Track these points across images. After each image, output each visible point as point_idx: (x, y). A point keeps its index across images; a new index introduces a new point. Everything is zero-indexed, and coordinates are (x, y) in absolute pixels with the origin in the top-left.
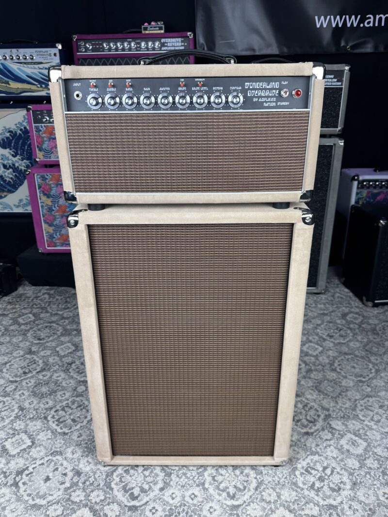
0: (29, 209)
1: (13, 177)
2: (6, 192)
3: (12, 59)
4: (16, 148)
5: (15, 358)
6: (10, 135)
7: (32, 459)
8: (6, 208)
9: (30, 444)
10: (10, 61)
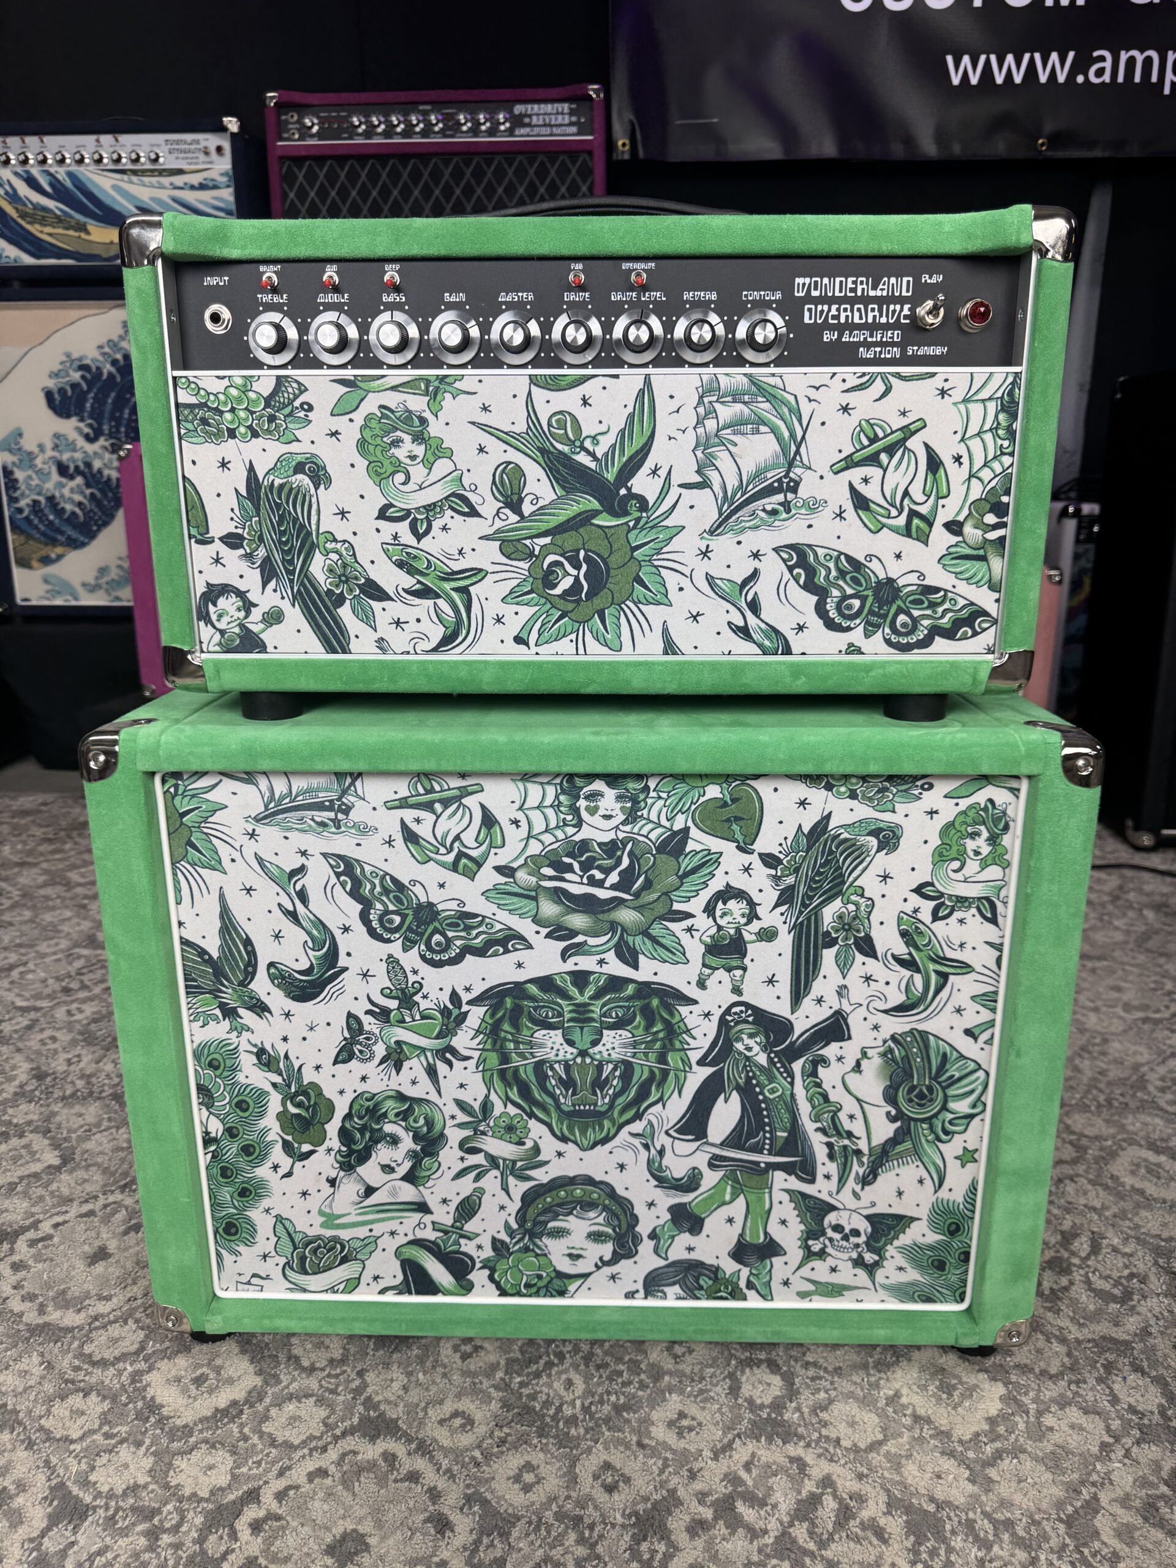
0: (125, 597)
1: (85, 502)
2: (62, 544)
3: (100, 161)
4: (97, 415)
5: (43, 956)
6: (83, 377)
7: (55, 1200)
8: (59, 593)
9: (56, 1162)
10: (93, 167)
